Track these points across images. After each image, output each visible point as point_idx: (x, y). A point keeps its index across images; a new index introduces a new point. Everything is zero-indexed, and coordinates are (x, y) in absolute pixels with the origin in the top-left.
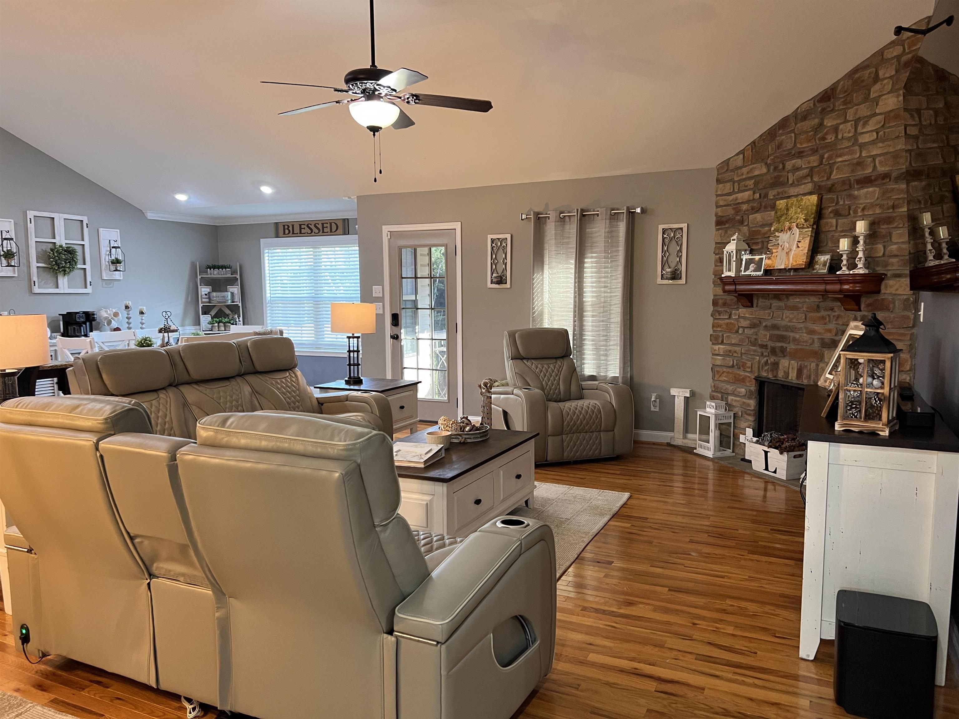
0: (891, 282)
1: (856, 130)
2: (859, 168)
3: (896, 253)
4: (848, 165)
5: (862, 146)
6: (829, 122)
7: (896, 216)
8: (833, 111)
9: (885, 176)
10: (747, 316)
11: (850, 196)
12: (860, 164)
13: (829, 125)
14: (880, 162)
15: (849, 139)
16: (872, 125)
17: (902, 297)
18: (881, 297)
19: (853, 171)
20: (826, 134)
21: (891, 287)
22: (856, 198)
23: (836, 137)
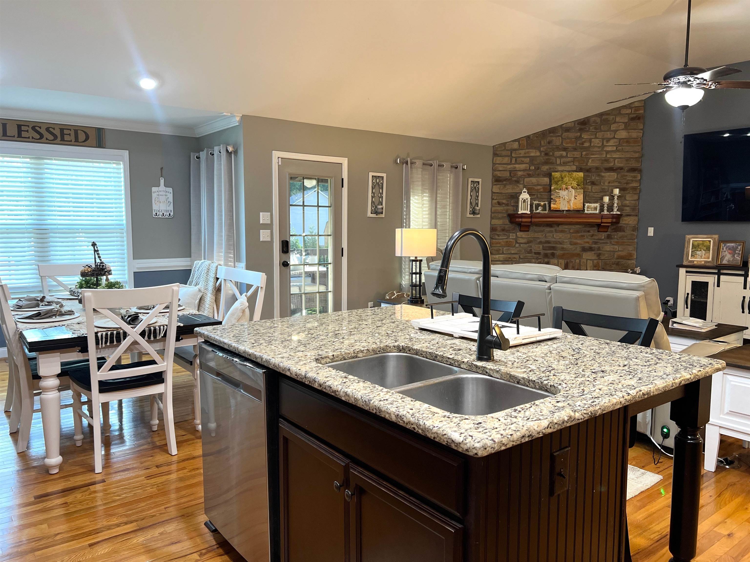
0: (625, 218)
1: (603, 144)
2: (606, 162)
3: (628, 205)
4: (599, 160)
5: (607, 152)
6: (585, 136)
7: (628, 188)
8: (587, 131)
9: (621, 168)
10: (523, 236)
11: (599, 175)
12: (607, 160)
13: (585, 137)
14: (618, 162)
15: (599, 147)
16: (611, 143)
17: (631, 225)
18: (620, 225)
19: (602, 163)
20: (585, 142)
21: (625, 220)
22: (603, 177)
23: (591, 144)
